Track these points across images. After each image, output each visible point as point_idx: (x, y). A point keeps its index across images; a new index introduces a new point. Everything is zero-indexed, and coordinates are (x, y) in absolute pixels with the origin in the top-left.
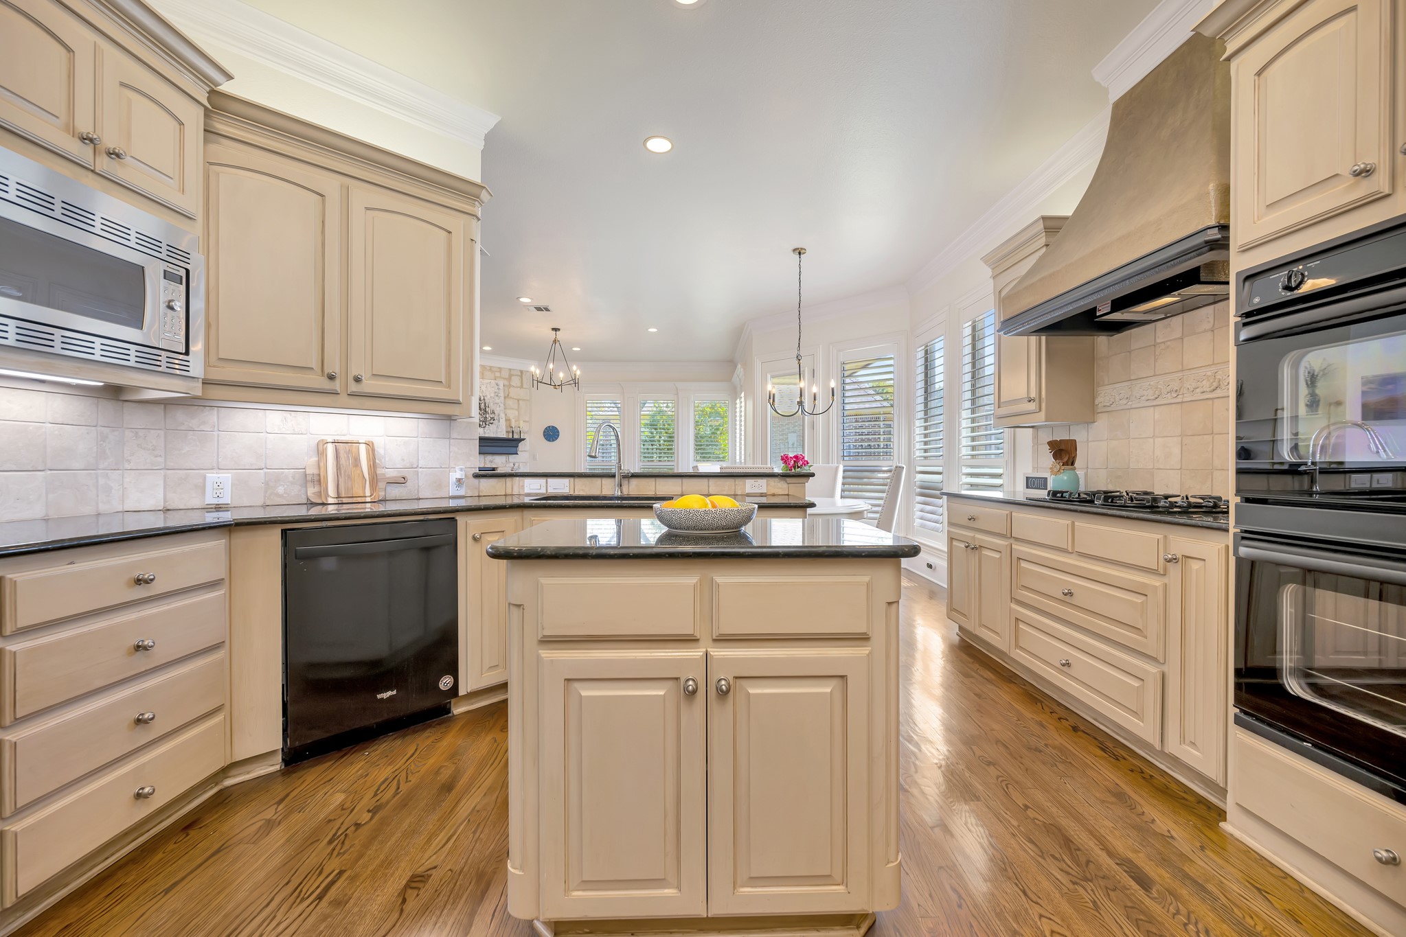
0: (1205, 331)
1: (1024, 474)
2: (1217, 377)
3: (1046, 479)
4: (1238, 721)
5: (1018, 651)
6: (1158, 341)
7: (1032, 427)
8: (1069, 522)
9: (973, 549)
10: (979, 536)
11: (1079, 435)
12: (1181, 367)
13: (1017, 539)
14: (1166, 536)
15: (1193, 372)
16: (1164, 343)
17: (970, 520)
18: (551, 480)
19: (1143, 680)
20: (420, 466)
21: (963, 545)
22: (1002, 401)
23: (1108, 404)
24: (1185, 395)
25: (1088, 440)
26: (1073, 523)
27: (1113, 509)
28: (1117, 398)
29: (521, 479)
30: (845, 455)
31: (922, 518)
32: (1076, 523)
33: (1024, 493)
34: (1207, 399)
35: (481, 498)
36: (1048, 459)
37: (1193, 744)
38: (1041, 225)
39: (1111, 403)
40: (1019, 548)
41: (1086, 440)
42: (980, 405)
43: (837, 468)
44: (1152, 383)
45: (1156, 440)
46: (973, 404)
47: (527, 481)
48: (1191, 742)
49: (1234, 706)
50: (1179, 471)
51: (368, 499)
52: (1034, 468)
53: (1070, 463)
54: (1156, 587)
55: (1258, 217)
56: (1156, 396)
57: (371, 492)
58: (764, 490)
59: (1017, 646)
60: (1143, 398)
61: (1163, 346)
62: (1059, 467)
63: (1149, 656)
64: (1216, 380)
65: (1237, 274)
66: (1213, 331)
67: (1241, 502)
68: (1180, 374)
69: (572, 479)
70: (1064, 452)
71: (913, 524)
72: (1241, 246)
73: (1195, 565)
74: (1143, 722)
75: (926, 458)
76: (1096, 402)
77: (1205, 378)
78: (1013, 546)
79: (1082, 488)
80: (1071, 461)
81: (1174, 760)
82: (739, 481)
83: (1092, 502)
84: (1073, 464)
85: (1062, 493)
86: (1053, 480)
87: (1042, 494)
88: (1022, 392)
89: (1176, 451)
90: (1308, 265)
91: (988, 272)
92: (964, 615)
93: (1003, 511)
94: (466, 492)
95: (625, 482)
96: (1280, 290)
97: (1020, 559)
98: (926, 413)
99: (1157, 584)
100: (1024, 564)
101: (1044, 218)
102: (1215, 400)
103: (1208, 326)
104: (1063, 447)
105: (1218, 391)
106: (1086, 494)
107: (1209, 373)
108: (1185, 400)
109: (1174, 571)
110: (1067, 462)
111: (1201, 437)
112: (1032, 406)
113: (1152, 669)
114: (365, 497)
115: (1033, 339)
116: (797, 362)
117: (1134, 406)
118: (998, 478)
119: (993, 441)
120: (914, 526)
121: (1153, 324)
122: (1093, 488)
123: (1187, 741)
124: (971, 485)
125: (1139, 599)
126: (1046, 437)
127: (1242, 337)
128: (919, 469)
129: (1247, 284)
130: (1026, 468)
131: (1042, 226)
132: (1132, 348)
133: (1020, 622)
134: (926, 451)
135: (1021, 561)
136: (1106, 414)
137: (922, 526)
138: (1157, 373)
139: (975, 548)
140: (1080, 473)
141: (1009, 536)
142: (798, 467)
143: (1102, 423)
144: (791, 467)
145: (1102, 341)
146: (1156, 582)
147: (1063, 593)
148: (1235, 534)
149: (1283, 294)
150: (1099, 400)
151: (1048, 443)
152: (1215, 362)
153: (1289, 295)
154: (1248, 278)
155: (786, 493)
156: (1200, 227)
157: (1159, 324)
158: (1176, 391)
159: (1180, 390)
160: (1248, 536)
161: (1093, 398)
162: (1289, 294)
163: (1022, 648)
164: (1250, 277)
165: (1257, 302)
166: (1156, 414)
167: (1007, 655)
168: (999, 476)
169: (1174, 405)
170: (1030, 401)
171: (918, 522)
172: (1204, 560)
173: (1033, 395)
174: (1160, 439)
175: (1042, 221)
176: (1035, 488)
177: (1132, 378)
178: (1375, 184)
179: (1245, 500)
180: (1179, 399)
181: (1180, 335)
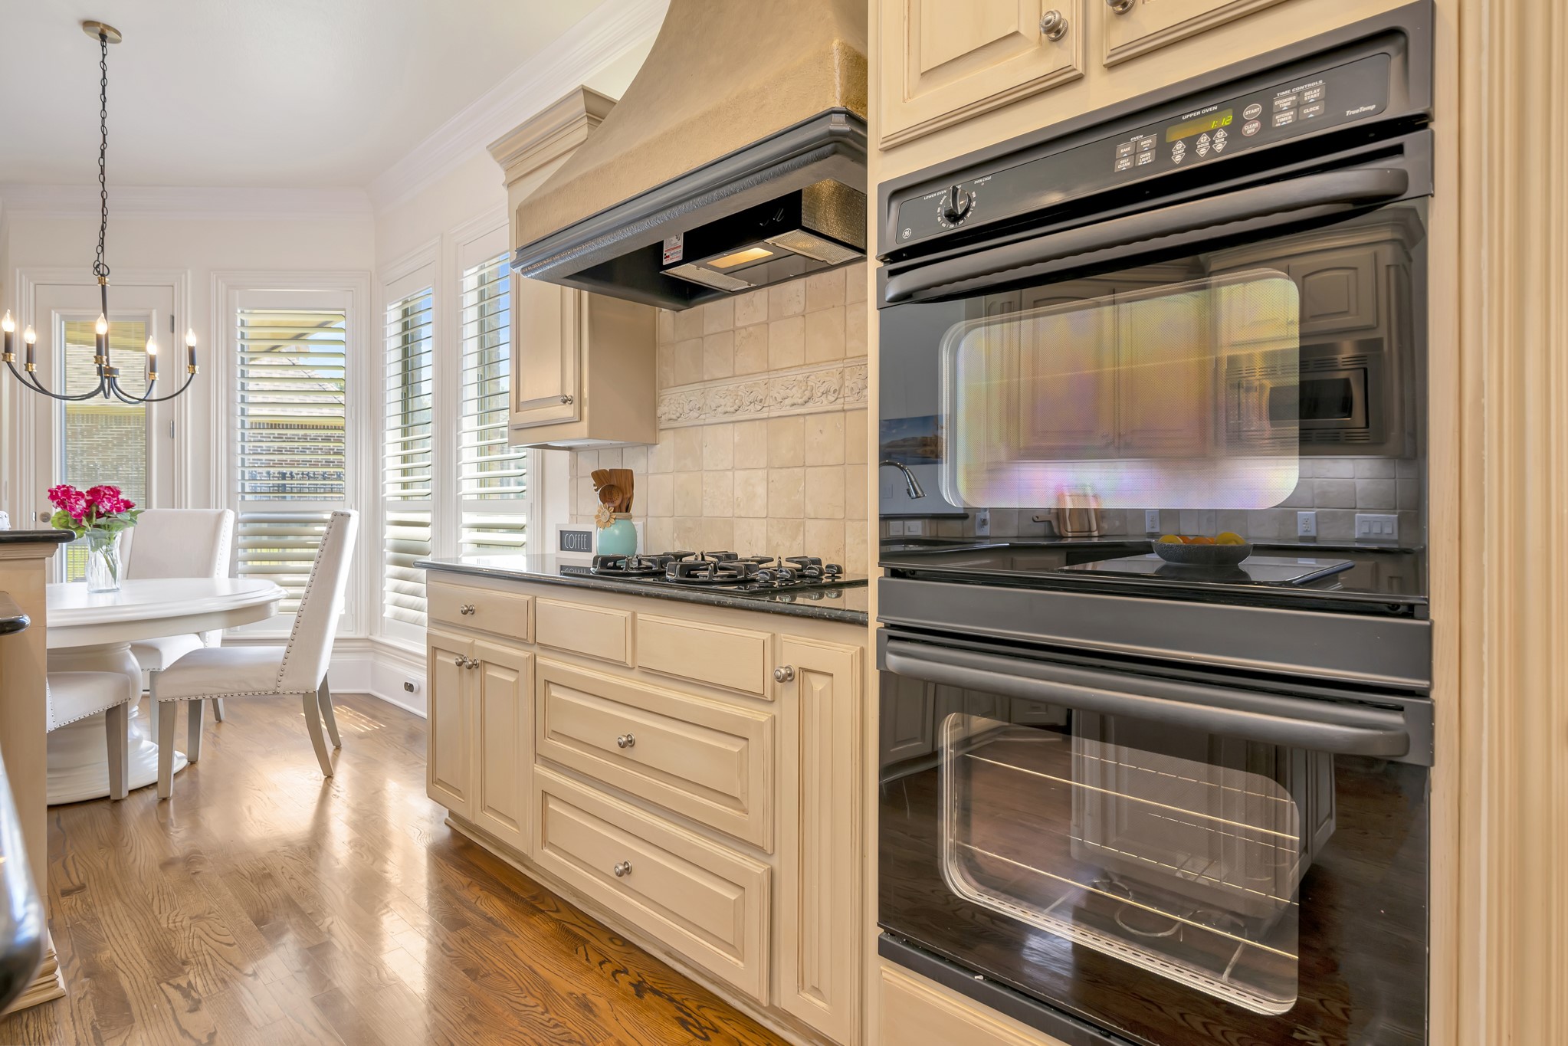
0: (795, 315)
1: (557, 525)
2: (810, 383)
3: (589, 534)
4: (885, 950)
5: (546, 851)
6: (739, 324)
7: (569, 449)
8: (628, 614)
9: (470, 667)
10: (482, 643)
11: (637, 465)
12: (766, 366)
13: (544, 647)
14: (774, 635)
15: (781, 373)
16: (745, 328)
17: (465, 613)
19: (744, 888)
21: (452, 661)
22: (521, 400)
23: (674, 417)
24: (772, 408)
25: (647, 472)
26: (634, 615)
27: (695, 590)
28: (686, 408)
30: (247, 489)
31: (396, 604)
32: (639, 616)
33: (557, 558)
34: (798, 415)
36: (592, 501)
37: (816, 990)
38: (580, 103)
39: (678, 415)
40: (549, 662)
41: (644, 472)
42: (491, 409)
43: (219, 517)
44: (731, 387)
45: (737, 473)
46: (481, 406)
48: (813, 987)
49: (879, 925)
50: (765, 521)
52: (571, 515)
53: (624, 508)
54: (761, 724)
55: (908, 93)
56: (736, 407)
59: (545, 842)
60: (719, 410)
61: (744, 333)
62: (608, 514)
63: (752, 844)
64: (809, 388)
65: (881, 186)
66: (804, 316)
67: (886, 576)
68: (765, 376)
70: (615, 490)
71: (382, 614)
72: (887, 139)
73: (818, 684)
74: (743, 961)
75: (404, 497)
76: (659, 413)
77: (795, 383)
78: (538, 659)
79: (640, 551)
80: (625, 505)
81: (788, 1018)
83: (660, 574)
84: (627, 509)
85: (615, 559)
86: (601, 536)
87: (584, 559)
88: (552, 388)
89: (761, 490)
90: (976, 182)
91: (500, 175)
92: (457, 791)
93: (520, 596)
96: (939, 219)
97: (549, 682)
98: (405, 420)
99: (763, 718)
100: (556, 693)
101: (586, 92)
102: (807, 417)
103: (798, 308)
104: (614, 482)
105: (810, 404)
106: (649, 561)
107: (800, 377)
108: (772, 414)
109: (789, 696)
110: (620, 506)
111: (790, 470)
112: (568, 411)
113: (756, 868)
115: (570, 292)
116: (95, 279)
117: (708, 421)
118: (518, 532)
119: (513, 471)
120: (382, 618)
121: (731, 299)
122: (657, 550)
123: (808, 985)
124: (479, 545)
125: (734, 747)
126: (589, 465)
127: (891, 293)
128: (392, 516)
129: (894, 205)
130: (560, 517)
131: (583, 107)
132: (706, 333)
133: (549, 798)
134: (405, 485)
135: (551, 685)
136: (672, 432)
137: (398, 617)
138: (737, 373)
139: (471, 666)
140: (638, 523)
141: (531, 641)
142: (99, 515)
143: (667, 443)
144: (79, 515)
145: (666, 317)
146: (759, 714)
147: (620, 744)
148: (879, 632)
149: (944, 225)
150: (666, 410)
151: (592, 474)
152: (807, 362)
153: (952, 228)
154: (897, 194)
156: (821, 110)
157: (739, 298)
158: (761, 401)
159: (765, 399)
160: (897, 633)
161: (655, 406)
162: (952, 226)
163: (553, 847)
164: (899, 192)
165: (909, 237)
166: (736, 435)
167: (530, 858)
168: (520, 529)
169: (757, 422)
170: (565, 402)
171: (389, 611)
172: (832, 675)
173: (570, 392)
174: (742, 472)
175: (581, 95)
176: (573, 550)
177: (706, 378)
178: (1067, 55)
179: (895, 573)
180: (764, 415)
181: (764, 319)
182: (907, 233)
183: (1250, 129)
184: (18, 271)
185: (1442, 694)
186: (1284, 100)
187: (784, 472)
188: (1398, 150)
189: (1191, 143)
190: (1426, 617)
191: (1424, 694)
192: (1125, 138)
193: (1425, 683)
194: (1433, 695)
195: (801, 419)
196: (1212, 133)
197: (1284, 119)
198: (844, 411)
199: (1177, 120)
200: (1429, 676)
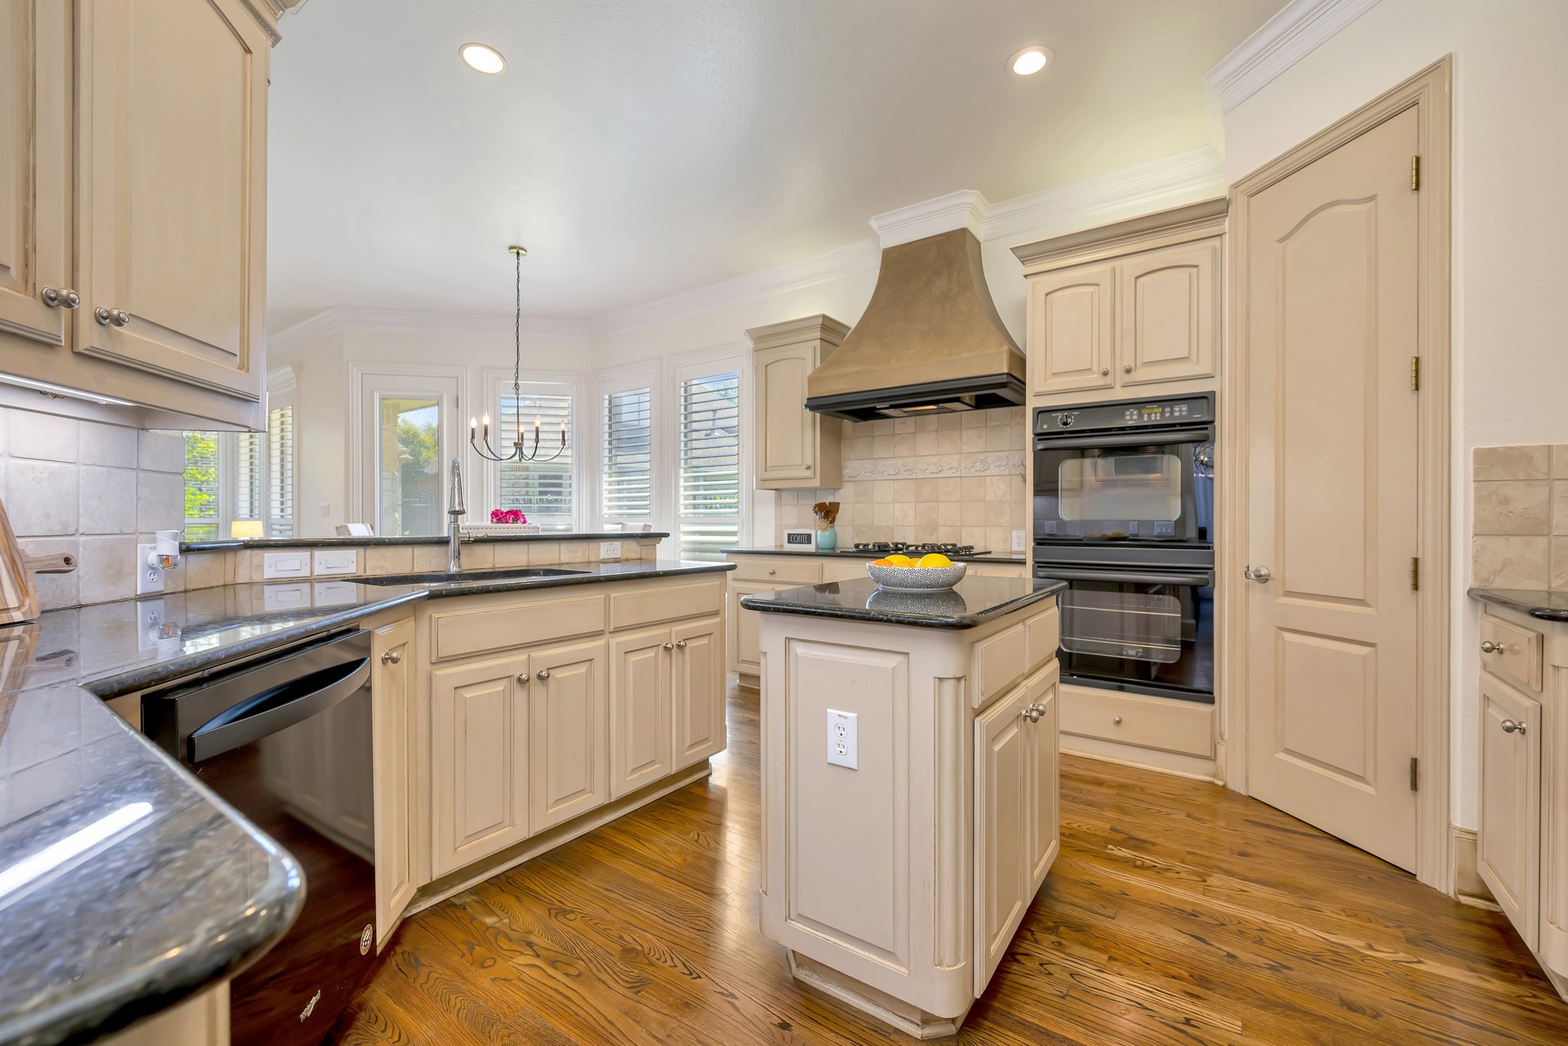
3: (809, 535)
11: (841, 500)
12: (914, 453)
17: (771, 574)
18: (320, 554)
20: (81, 530)
22: (769, 465)
23: (854, 475)
24: (918, 474)
25: (845, 503)
28: (862, 471)
29: (256, 552)
35: (188, 595)
36: (813, 519)
38: (820, 321)
39: (858, 475)
41: (843, 503)
44: (892, 463)
45: (896, 504)
47: (269, 556)
51: (17, 616)
53: (832, 522)
55: (1046, 378)
56: (895, 472)
57: (19, 599)
58: (618, 555)
60: (885, 473)
61: (900, 437)
62: (826, 525)
64: (940, 466)
65: (1034, 408)
68: (914, 459)
69: (361, 550)
70: (828, 512)
72: (1035, 393)
76: (844, 473)
77: (932, 462)
80: (833, 519)
82: (593, 545)
84: (834, 522)
86: (818, 535)
89: (911, 513)
90: (1073, 413)
93: (813, 563)
94: (166, 585)
95: (464, 551)
96: (1059, 424)
101: (825, 317)
102: (939, 479)
104: (828, 508)
105: (941, 473)
107: (935, 460)
108: (918, 477)
110: (828, 519)
111: (929, 503)
112: (809, 473)
114: (7, 610)
117: (877, 478)
118: (732, 536)
124: (694, 544)
126: (813, 500)
127: (1040, 447)
129: (1039, 415)
131: (822, 323)
132: (875, 434)
136: (852, 484)
138: (896, 456)
140: (839, 529)
143: (848, 490)
145: (849, 425)
148: (1035, 565)
151: (814, 505)
152: (939, 453)
154: (1039, 412)
155: (639, 557)
158: (911, 470)
159: (914, 469)
160: (1051, 565)
162: (1065, 427)
165: (1052, 428)
166: (895, 486)
168: (734, 534)
169: (909, 480)
170: (810, 468)
173: (809, 463)
174: (899, 504)
175: (821, 318)
176: (798, 543)
177: (875, 457)
178: (1108, 380)
179: (1038, 544)
180: (913, 477)
181: (913, 431)
182: (1045, 426)
183: (1167, 415)
184: (350, 364)
185: (1217, 569)
186: (1176, 409)
187: (925, 504)
188: (1206, 429)
189: (1149, 415)
190: (1213, 549)
191: (1212, 569)
192: (1128, 409)
193: (1212, 566)
194: (1215, 569)
195: (936, 480)
196: (1156, 414)
197: (1177, 414)
198: (960, 477)
199: (1145, 407)
200: (1214, 564)
